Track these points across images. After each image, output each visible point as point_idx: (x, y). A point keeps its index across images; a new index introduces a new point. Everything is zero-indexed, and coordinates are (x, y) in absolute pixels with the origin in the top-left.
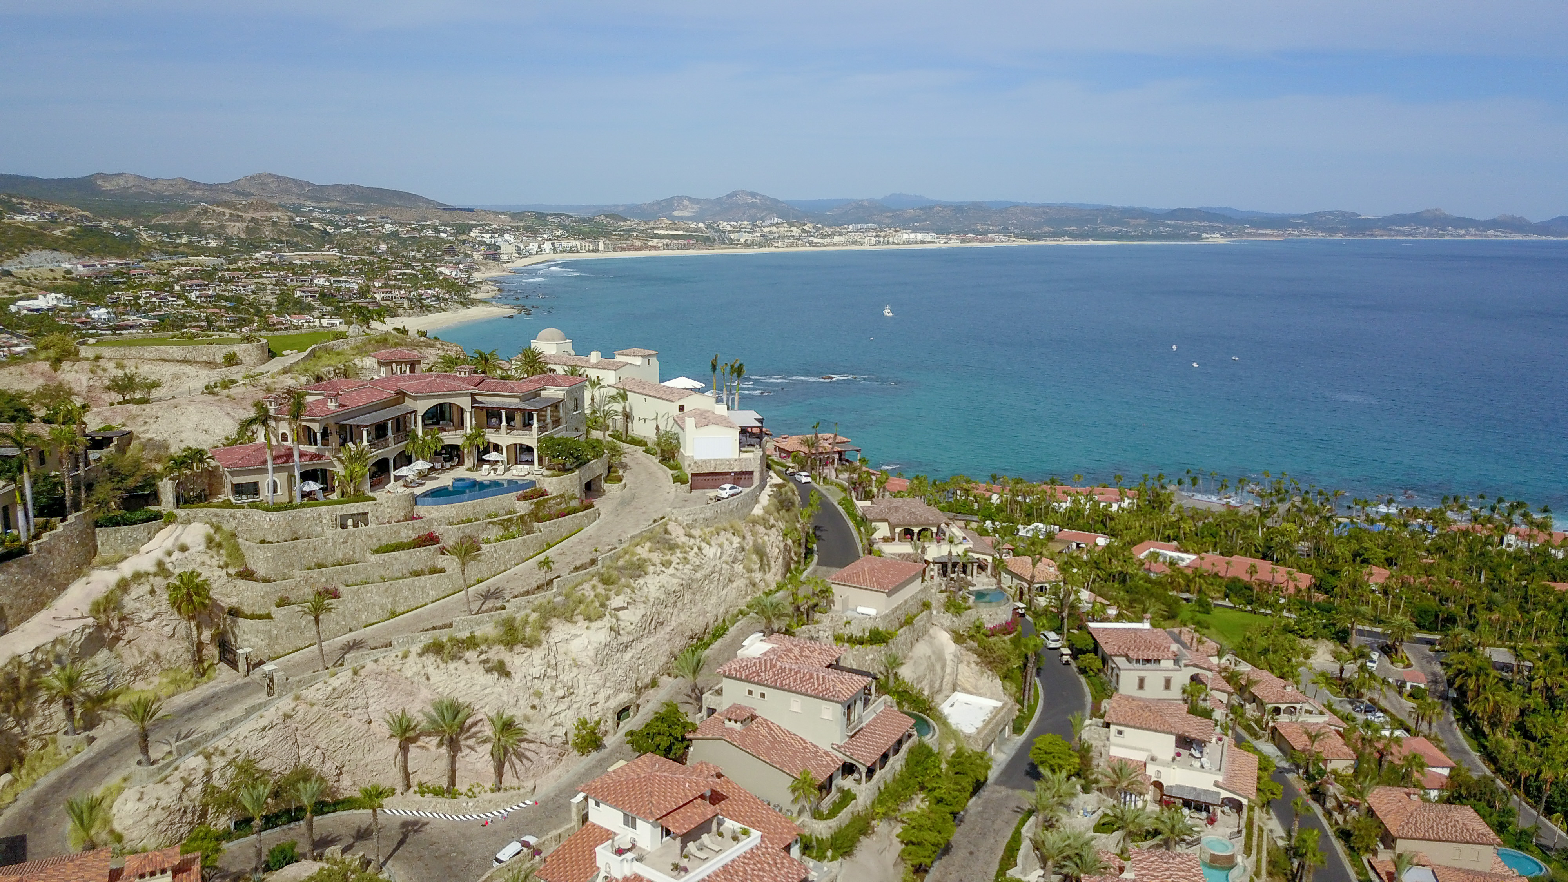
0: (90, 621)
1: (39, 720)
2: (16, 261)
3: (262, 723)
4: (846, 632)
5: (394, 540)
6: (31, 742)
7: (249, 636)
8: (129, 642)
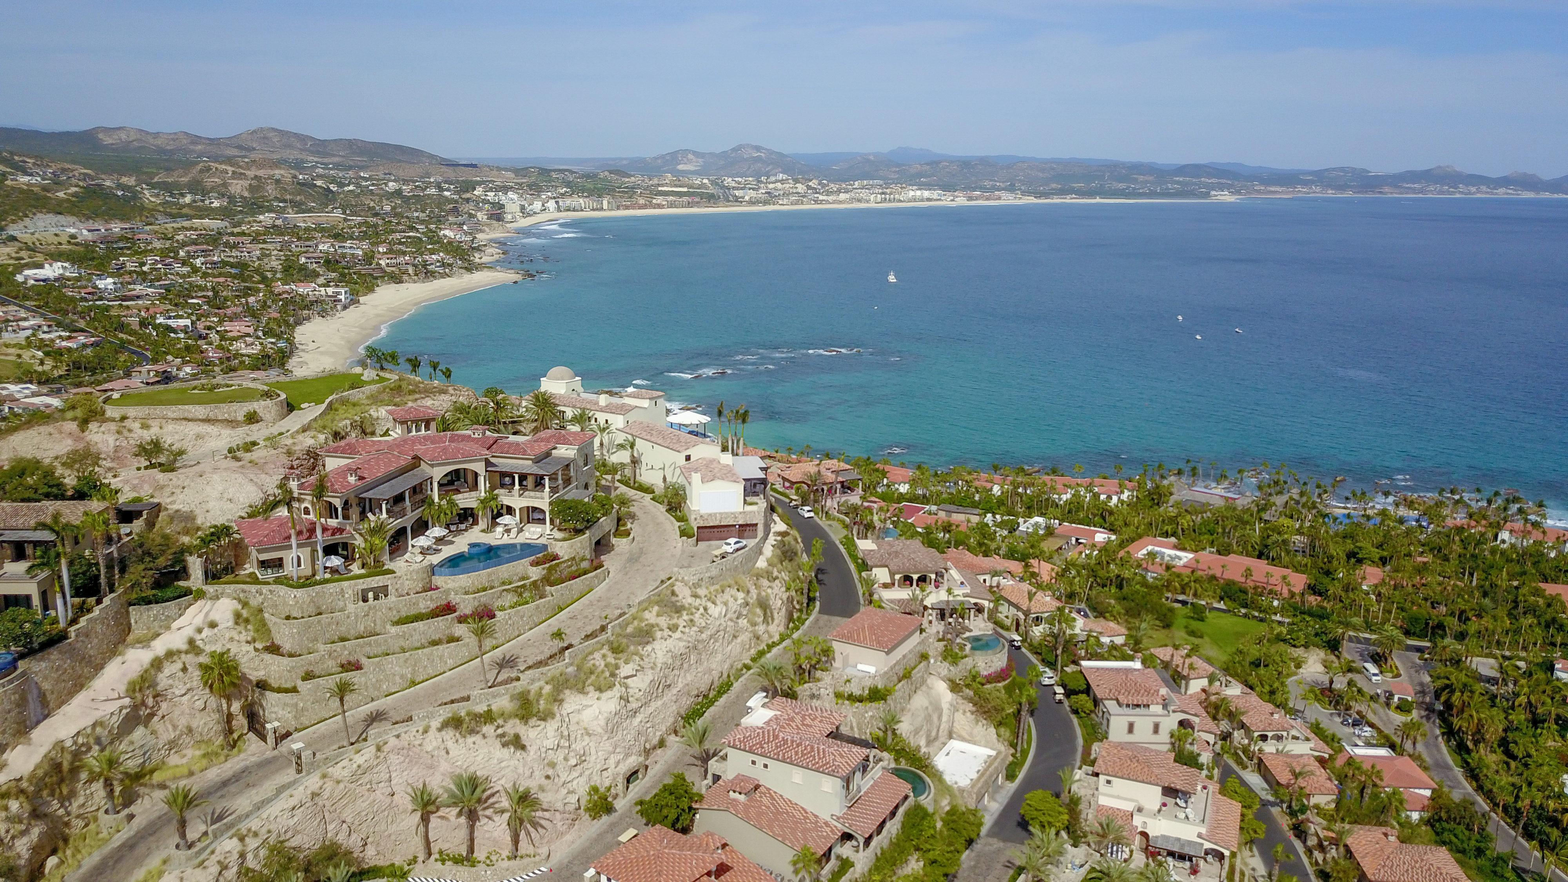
0: (127, 701)
1: (81, 800)
2: (21, 225)
3: (292, 802)
4: (847, 689)
5: (413, 612)
6: (74, 822)
7: (276, 709)
8: (163, 717)
